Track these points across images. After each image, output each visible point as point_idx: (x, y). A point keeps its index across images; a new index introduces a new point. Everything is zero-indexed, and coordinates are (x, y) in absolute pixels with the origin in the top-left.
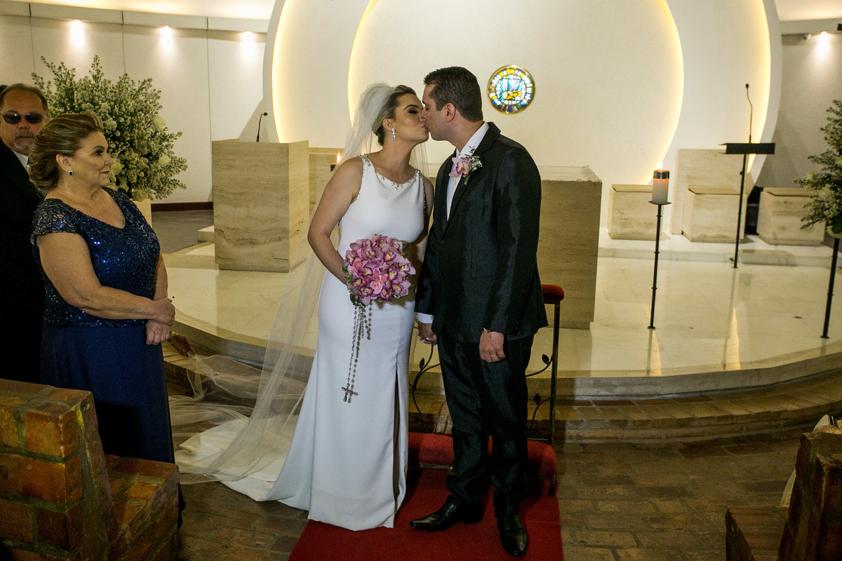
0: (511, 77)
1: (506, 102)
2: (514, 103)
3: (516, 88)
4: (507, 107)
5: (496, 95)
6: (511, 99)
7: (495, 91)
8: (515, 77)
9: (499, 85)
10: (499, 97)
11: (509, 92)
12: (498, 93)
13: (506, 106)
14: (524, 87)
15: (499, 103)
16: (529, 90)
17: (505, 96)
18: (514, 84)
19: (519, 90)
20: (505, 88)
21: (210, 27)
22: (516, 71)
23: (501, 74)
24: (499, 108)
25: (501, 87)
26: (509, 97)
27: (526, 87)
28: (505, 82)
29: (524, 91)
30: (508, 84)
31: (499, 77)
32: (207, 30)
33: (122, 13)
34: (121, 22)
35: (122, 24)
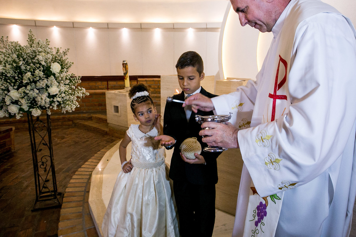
32: (207, 28)
33: (173, 24)
34: (173, 28)
35: (174, 28)
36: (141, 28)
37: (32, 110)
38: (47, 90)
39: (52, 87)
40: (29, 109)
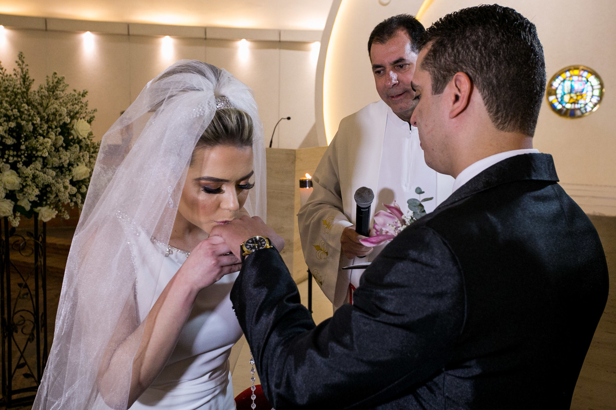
0: (575, 78)
1: (568, 106)
2: (577, 106)
3: (580, 90)
4: (569, 112)
5: (557, 98)
6: (574, 103)
7: (556, 94)
8: (580, 78)
9: (560, 87)
10: (559, 100)
11: (573, 95)
12: (559, 96)
13: (567, 109)
14: (590, 89)
15: (559, 107)
16: (597, 92)
17: (567, 98)
18: (578, 86)
19: (584, 92)
20: (567, 90)
21: (283, 39)
22: (582, 72)
23: (564, 76)
24: (559, 112)
25: (563, 89)
26: (572, 101)
27: (593, 89)
28: (567, 84)
29: (590, 94)
30: (571, 86)
31: (561, 78)
32: (280, 41)
33: (205, 29)
34: (204, 37)
35: (206, 39)
36: (129, 35)
37: (40, 210)
38: (70, 171)
39: (78, 165)
40: (32, 207)
